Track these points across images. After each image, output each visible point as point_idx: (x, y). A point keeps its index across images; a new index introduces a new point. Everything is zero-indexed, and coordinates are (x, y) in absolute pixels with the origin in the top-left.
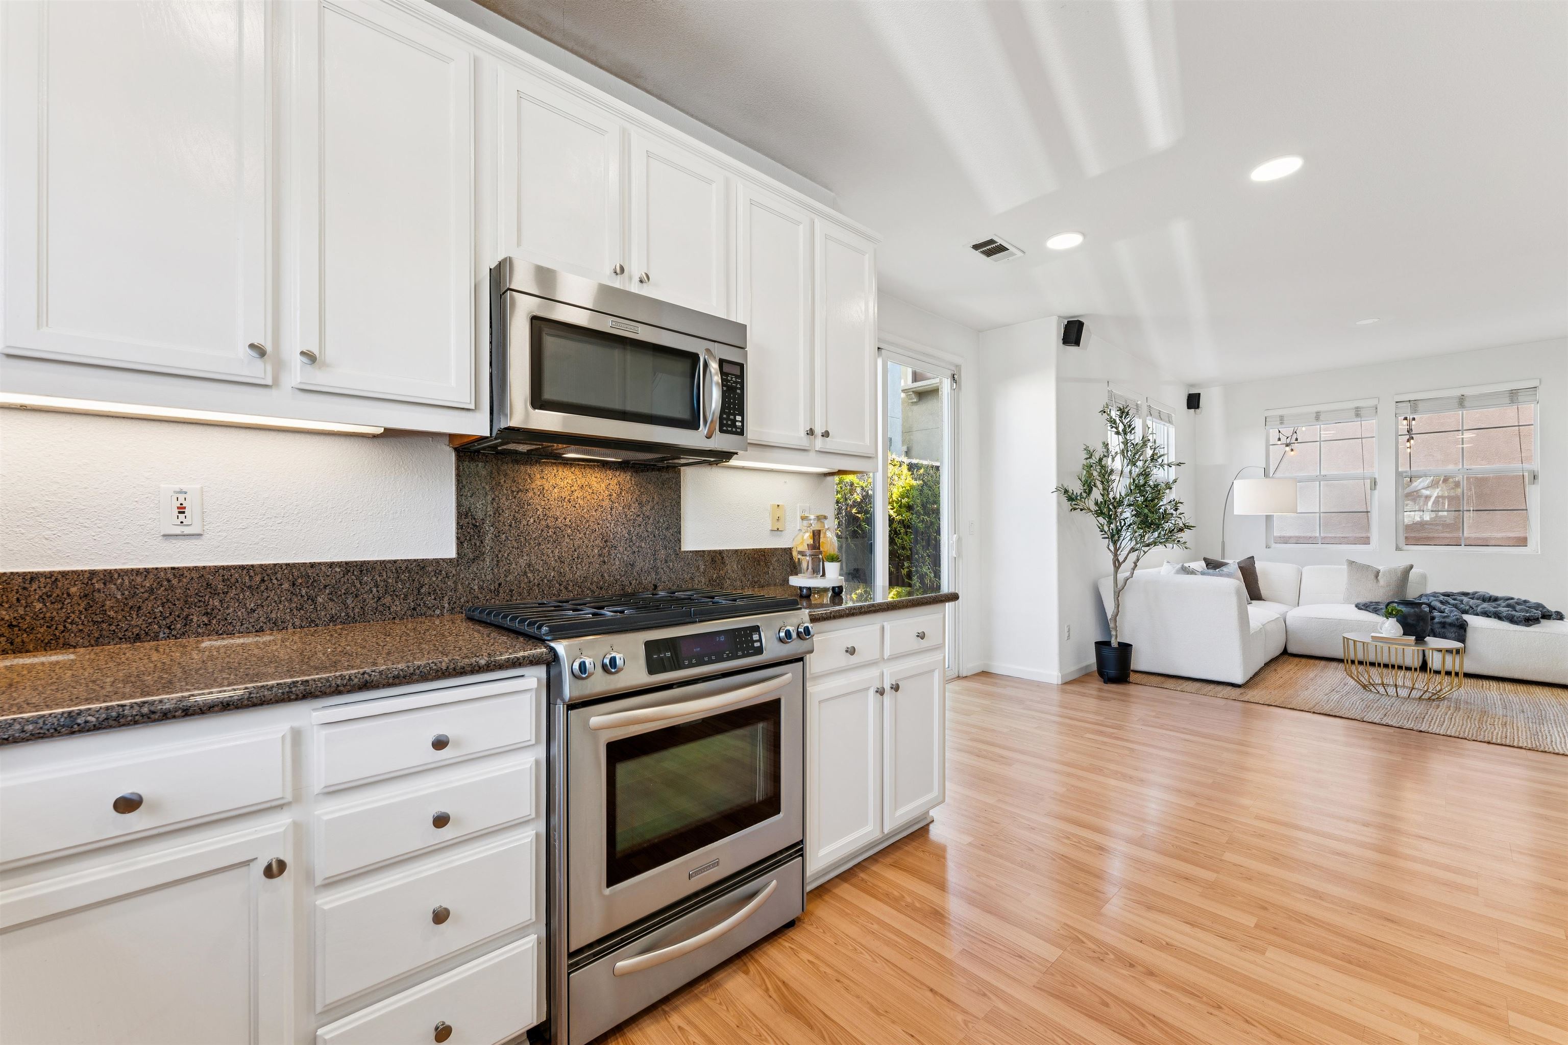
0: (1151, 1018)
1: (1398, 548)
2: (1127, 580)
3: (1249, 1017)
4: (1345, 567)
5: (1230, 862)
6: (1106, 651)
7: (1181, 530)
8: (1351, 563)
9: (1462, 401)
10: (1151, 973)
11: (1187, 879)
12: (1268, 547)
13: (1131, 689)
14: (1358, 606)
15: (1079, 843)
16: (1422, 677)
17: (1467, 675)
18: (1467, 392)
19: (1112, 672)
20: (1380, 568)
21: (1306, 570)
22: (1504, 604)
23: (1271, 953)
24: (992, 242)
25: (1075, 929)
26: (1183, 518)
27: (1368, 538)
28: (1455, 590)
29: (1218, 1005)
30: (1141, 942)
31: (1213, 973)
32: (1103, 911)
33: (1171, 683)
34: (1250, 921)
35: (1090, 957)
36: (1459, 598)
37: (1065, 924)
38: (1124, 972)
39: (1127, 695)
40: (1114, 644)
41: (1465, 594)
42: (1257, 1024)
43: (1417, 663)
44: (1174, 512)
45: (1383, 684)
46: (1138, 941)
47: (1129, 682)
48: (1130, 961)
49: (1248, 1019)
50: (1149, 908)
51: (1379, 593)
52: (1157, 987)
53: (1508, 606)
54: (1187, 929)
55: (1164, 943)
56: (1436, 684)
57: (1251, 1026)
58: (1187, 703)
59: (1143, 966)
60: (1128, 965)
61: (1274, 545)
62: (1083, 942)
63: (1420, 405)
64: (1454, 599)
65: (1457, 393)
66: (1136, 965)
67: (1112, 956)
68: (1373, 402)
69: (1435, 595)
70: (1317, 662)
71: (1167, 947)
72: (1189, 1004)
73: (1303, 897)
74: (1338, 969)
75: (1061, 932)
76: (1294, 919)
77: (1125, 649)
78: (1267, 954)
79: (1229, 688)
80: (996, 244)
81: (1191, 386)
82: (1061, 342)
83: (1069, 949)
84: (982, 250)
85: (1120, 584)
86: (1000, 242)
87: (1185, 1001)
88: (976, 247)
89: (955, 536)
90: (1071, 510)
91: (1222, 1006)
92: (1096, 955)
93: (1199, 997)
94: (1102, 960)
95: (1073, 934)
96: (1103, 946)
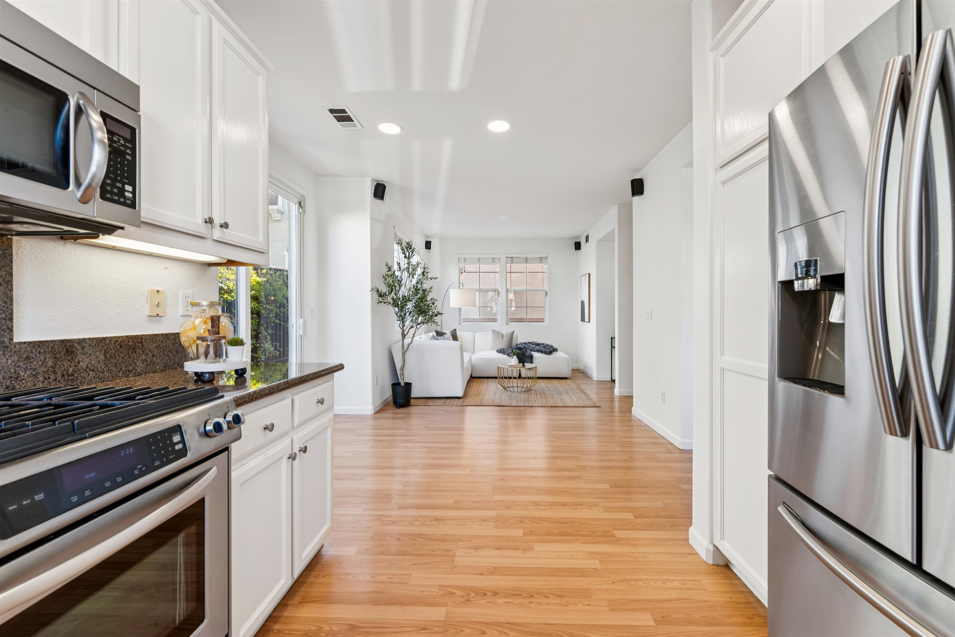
0: (508, 625)
1: (507, 324)
2: (409, 345)
3: (545, 593)
4: (491, 333)
5: (498, 501)
6: (398, 389)
7: (436, 315)
8: (494, 331)
9: (526, 260)
10: (495, 594)
11: (485, 520)
12: (459, 324)
13: (412, 410)
14: (498, 351)
15: (424, 521)
16: (520, 381)
17: (538, 378)
18: (529, 256)
19: (401, 401)
20: (503, 333)
21: (476, 335)
22: (542, 346)
23: (538, 547)
24: (343, 111)
25: (446, 586)
26: (437, 308)
27: (496, 319)
28: (527, 341)
29: (531, 594)
30: (482, 574)
31: (520, 575)
32: (456, 563)
33: (430, 402)
34: (519, 533)
35: (462, 603)
36: (529, 345)
37: (440, 586)
38: (483, 602)
39: (409, 413)
40: (402, 384)
41: (530, 343)
42: (550, 596)
43: (516, 375)
44: (433, 305)
45: (509, 387)
46: (480, 575)
47: (410, 405)
48: (482, 592)
49: (546, 595)
50: (477, 548)
51: (503, 344)
52: (501, 601)
53: (544, 347)
54: (498, 553)
55: (493, 568)
56: (528, 384)
57: (548, 599)
58: (442, 412)
59: (489, 591)
60: (482, 595)
61: (462, 323)
62: (454, 593)
63: (514, 259)
64: (527, 345)
65: (525, 256)
66: (486, 592)
67: (473, 594)
68: (498, 256)
69: (521, 344)
70: (484, 380)
71: (494, 571)
72: (520, 603)
73: (532, 508)
74: (562, 542)
75: (440, 593)
76: (535, 522)
77: (408, 385)
78: (535, 549)
79: (457, 400)
80: (346, 115)
81: (427, 236)
82: (373, 195)
83: (449, 603)
84: (335, 115)
85: (405, 347)
86: (349, 113)
87: (517, 602)
88: (332, 111)
89: (302, 320)
90: (378, 303)
91: (533, 594)
92: (464, 599)
93: (521, 595)
94: (469, 600)
95: (446, 590)
96: (465, 590)
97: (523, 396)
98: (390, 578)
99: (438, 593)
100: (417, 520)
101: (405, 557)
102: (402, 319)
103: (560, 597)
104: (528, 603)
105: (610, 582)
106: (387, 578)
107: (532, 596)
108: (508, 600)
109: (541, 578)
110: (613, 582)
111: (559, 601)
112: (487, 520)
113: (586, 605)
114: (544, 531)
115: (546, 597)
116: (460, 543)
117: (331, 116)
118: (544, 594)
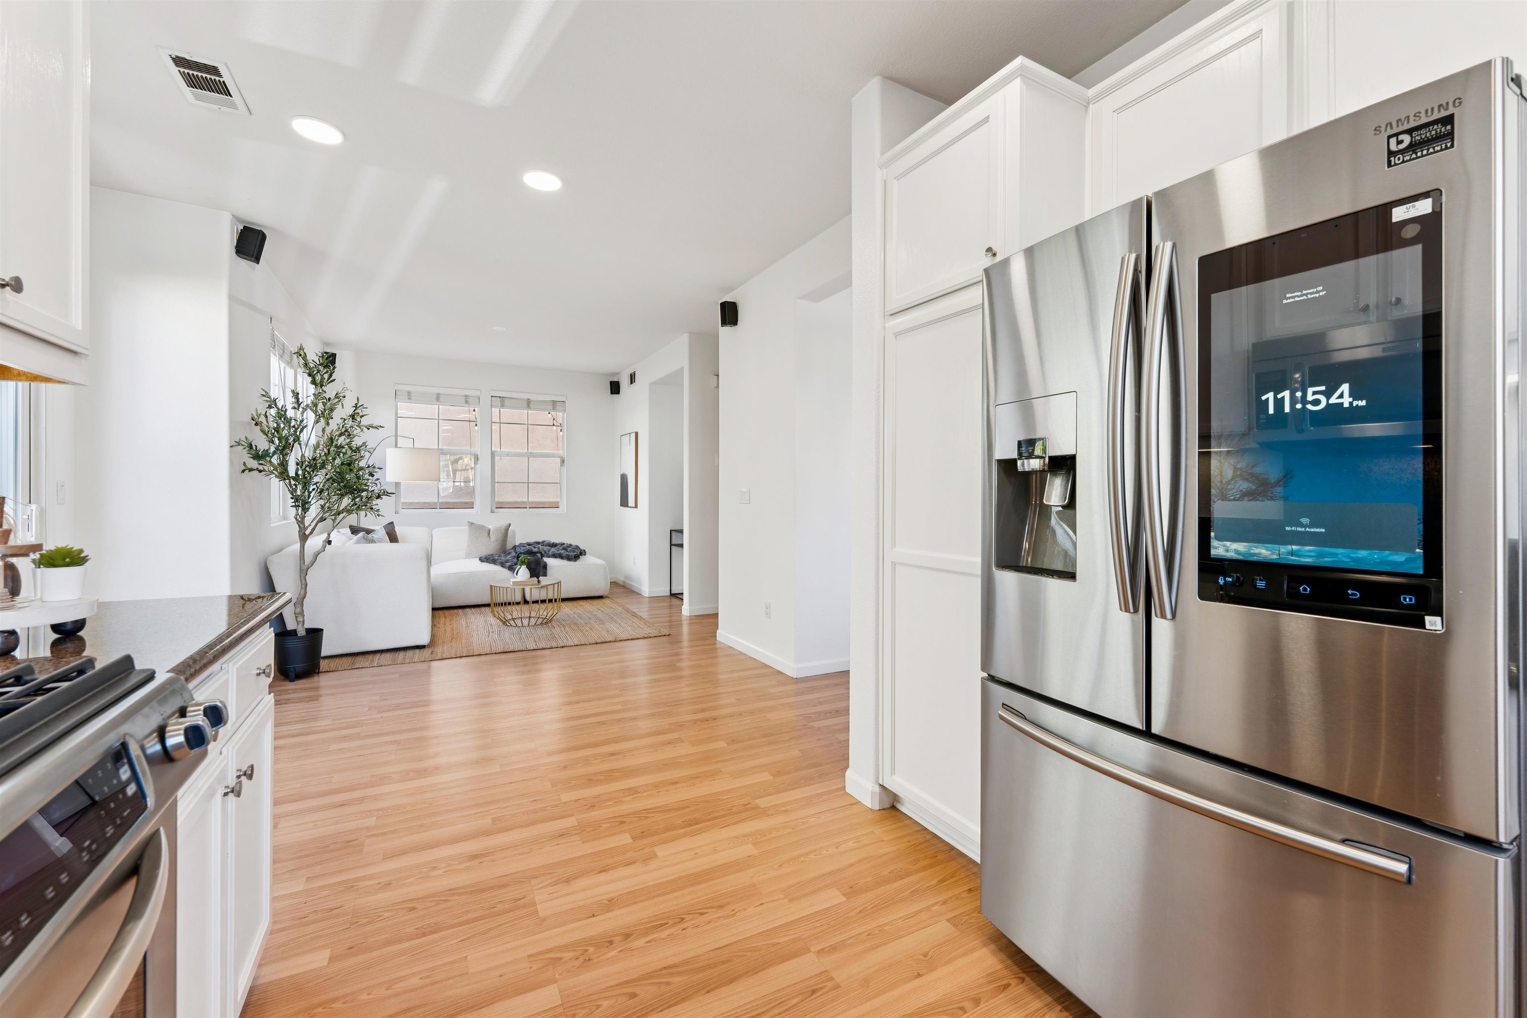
0: (664, 971)
1: (492, 512)
2: (316, 555)
3: (700, 909)
4: (466, 528)
5: (571, 801)
6: (291, 643)
7: (379, 497)
8: (471, 524)
9: (528, 404)
10: (627, 936)
11: (561, 835)
12: (396, 513)
13: (323, 680)
14: (481, 560)
15: (450, 865)
16: (526, 608)
17: (564, 600)
18: (533, 397)
19: (299, 666)
20: (490, 527)
21: (434, 531)
22: (561, 548)
23: (662, 851)
24: (215, 71)
26: (379, 484)
27: (472, 503)
28: (532, 541)
29: (680, 918)
30: (594, 916)
31: (654, 897)
32: (541, 914)
33: (360, 660)
34: (625, 839)
35: (579, 967)
36: (536, 546)
37: (530, 956)
38: (613, 953)
39: (317, 688)
40: (301, 632)
41: (538, 543)
42: (706, 911)
43: (519, 598)
44: (371, 478)
45: (513, 619)
46: (590, 917)
47: (318, 673)
48: (606, 940)
49: (700, 911)
50: (567, 881)
51: (490, 547)
52: (641, 942)
53: (564, 549)
54: (603, 877)
55: (607, 902)
56: (544, 611)
57: (706, 915)
58: (397, 676)
59: (616, 935)
60: (607, 944)
61: (402, 511)
62: (560, 959)
63: (506, 401)
64: (535, 547)
65: (526, 396)
66: (611, 939)
67: (591, 949)
68: (477, 393)
69: (521, 545)
70: (456, 611)
71: (611, 904)
72: (669, 935)
73: (630, 798)
74: (693, 834)
75: (535, 967)
76: (643, 818)
77: (315, 634)
78: (660, 854)
79: (417, 651)
80: (217, 79)
81: (327, 344)
82: (234, 251)
83: (557, 976)
84: (186, 71)
85: (308, 560)
86: (226, 78)
87: (664, 936)
88: (179, 61)
89: (34, 507)
90: (243, 471)
91: (682, 916)
92: (581, 960)
93: (666, 924)
94: (589, 960)
95: (544, 959)
96: (576, 947)
97: (542, 632)
98: (428, 977)
99: (531, 968)
100: (435, 868)
101: (439, 934)
102: (302, 504)
103: (721, 907)
104: (681, 931)
105: (776, 867)
106: (421, 979)
107: (683, 919)
108: (649, 938)
109: (686, 891)
110: (780, 866)
111: (721, 913)
112: (565, 835)
113: (758, 906)
114: (662, 826)
115: (702, 914)
116: (533, 882)
117: (175, 70)
118: (698, 911)
